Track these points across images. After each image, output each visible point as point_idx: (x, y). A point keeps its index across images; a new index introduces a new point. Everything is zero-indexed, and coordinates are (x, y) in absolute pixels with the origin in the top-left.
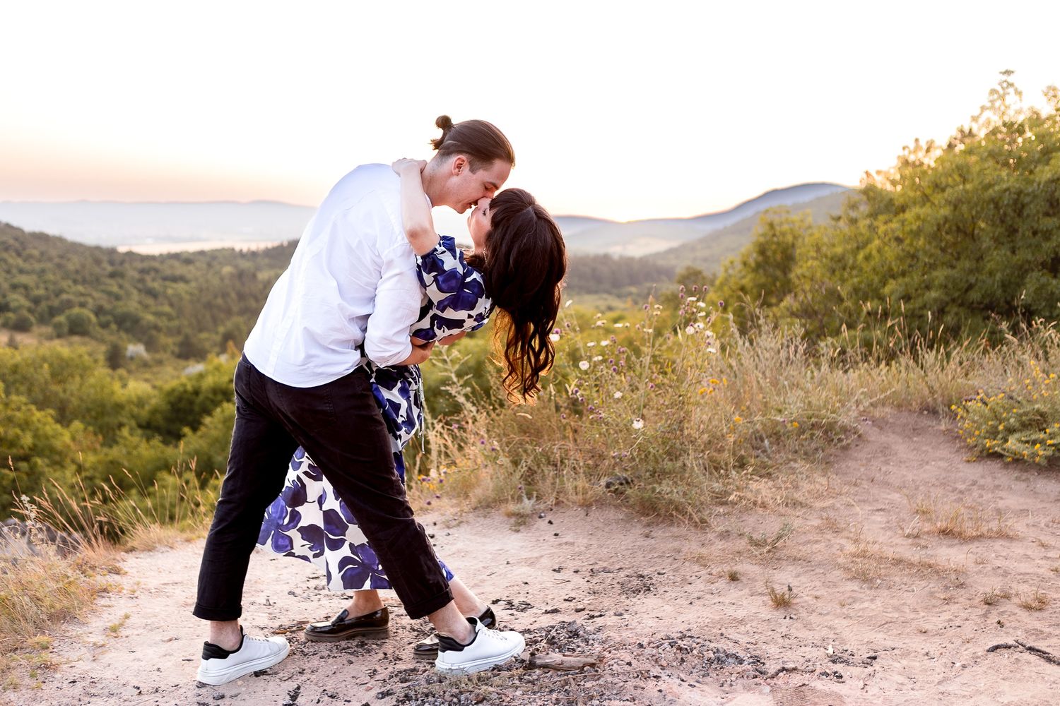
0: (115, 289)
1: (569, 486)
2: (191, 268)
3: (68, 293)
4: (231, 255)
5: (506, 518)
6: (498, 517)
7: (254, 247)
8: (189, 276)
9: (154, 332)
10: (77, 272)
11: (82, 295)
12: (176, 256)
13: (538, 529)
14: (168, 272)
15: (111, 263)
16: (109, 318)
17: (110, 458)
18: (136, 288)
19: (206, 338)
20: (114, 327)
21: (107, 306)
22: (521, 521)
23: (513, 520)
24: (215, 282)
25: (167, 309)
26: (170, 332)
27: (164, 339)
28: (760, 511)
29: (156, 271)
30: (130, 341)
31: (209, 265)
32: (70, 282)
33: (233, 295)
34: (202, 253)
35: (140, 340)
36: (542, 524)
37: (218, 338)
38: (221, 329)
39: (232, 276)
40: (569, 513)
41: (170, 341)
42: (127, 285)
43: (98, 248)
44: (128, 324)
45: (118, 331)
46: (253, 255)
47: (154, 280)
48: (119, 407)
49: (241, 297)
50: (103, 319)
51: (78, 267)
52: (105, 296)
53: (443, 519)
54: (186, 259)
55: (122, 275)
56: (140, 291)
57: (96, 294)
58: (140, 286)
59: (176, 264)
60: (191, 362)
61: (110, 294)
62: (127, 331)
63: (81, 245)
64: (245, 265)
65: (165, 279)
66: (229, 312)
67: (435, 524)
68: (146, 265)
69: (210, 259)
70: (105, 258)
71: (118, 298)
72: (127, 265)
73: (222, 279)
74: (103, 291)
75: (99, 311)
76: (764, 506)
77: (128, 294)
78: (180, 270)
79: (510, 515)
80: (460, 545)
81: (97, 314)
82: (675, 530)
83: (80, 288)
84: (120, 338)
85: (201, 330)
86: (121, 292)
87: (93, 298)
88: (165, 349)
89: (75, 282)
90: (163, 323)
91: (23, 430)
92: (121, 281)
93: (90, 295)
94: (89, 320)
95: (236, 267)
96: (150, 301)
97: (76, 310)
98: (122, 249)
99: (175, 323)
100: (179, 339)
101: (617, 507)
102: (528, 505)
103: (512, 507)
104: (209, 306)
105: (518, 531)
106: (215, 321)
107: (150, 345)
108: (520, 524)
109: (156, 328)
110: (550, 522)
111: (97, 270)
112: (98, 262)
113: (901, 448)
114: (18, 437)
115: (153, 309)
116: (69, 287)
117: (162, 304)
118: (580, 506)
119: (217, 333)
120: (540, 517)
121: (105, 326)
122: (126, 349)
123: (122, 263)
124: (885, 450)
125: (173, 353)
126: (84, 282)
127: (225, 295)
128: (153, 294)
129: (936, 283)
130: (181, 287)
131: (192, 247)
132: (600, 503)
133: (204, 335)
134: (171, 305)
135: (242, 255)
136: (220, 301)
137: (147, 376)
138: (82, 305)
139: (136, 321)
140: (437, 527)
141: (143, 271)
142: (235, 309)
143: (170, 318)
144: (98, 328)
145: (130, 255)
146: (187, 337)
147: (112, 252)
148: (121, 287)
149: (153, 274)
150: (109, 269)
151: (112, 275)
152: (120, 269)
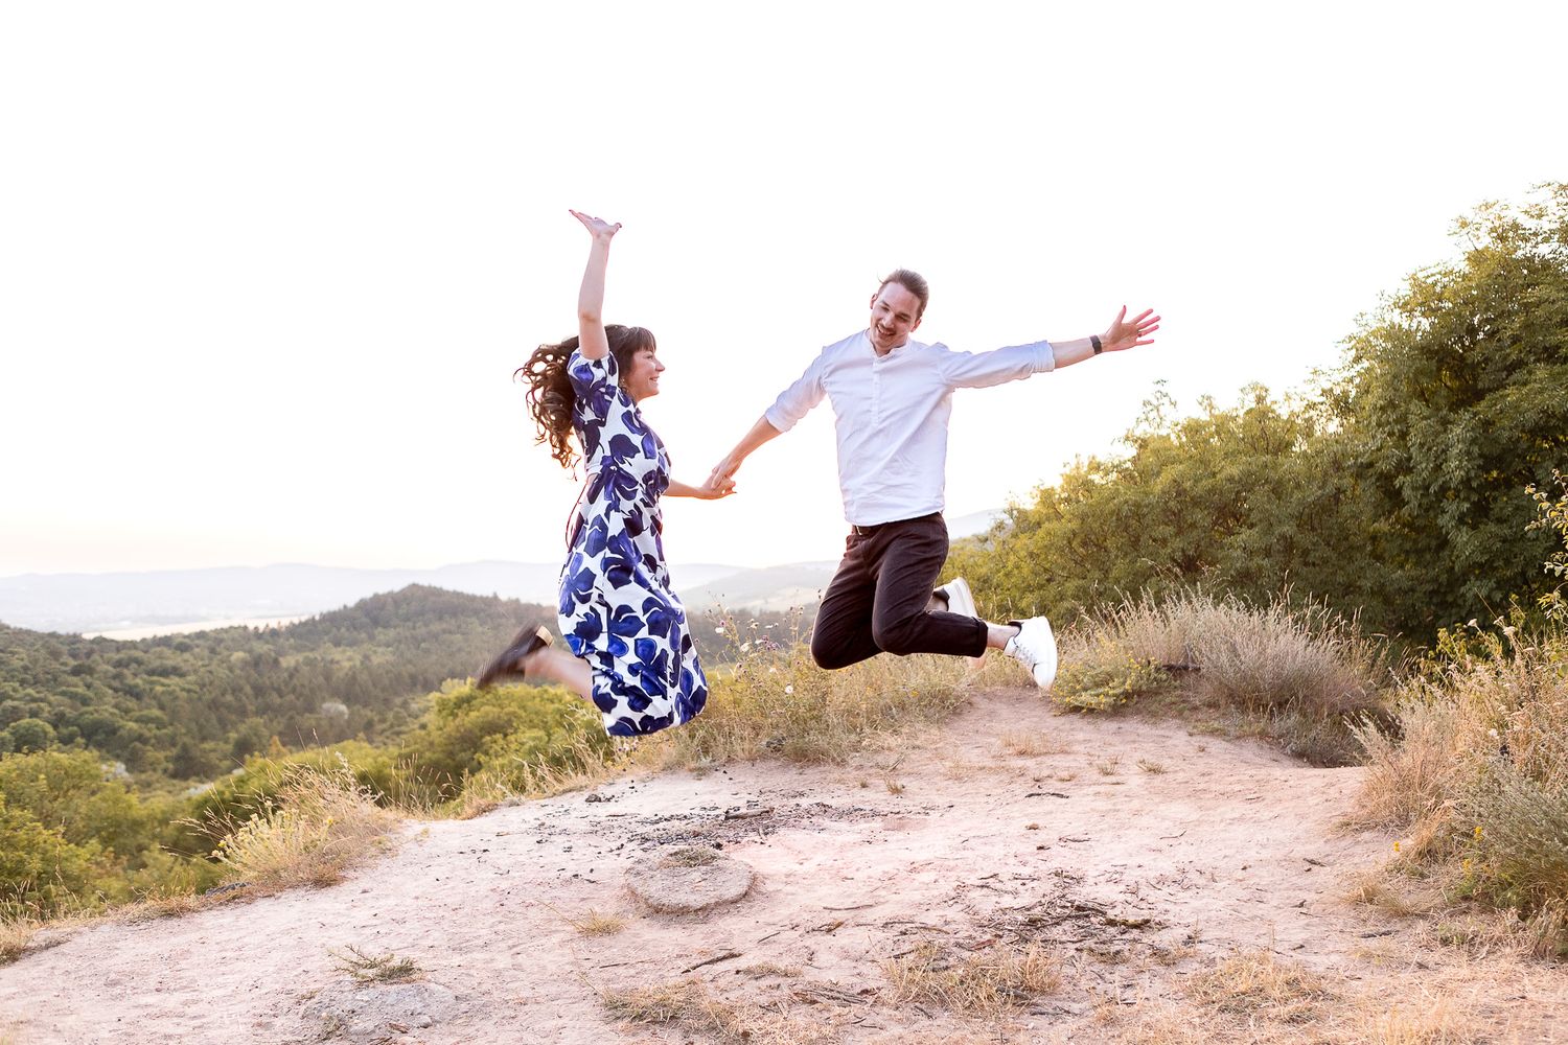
0: (81, 690)
1: (738, 748)
2: (187, 656)
3: (13, 699)
4: (243, 636)
5: (689, 773)
6: (683, 773)
7: (273, 624)
8: (185, 668)
9: (138, 745)
10: (26, 669)
11: (34, 700)
12: (165, 641)
13: (715, 777)
14: (156, 663)
15: (74, 656)
16: (73, 729)
18: (110, 687)
19: (214, 749)
20: (80, 740)
21: (70, 713)
22: (701, 773)
23: (695, 773)
24: (223, 672)
25: (156, 712)
26: (160, 743)
27: (152, 754)
28: (887, 752)
29: (139, 662)
30: (105, 760)
31: (213, 651)
32: (17, 685)
33: (248, 689)
34: (201, 635)
35: (118, 757)
36: (718, 773)
37: (229, 748)
38: (233, 735)
39: (245, 663)
40: (739, 765)
41: (161, 755)
42: (97, 683)
43: (53, 635)
44: (100, 737)
45: (87, 746)
46: (274, 633)
47: (135, 675)
49: (259, 691)
50: (64, 731)
51: (26, 662)
52: (67, 700)
53: (638, 778)
54: (181, 645)
55: (91, 671)
56: (116, 690)
57: (52, 698)
58: (116, 684)
59: (167, 652)
60: (191, 782)
61: (73, 696)
62: (99, 746)
63: (28, 632)
64: (261, 648)
65: (152, 673)
66: (243, 713)
67: (633, 781)
68: (122, 655)
69: (214, 643)
70: (65, 649)
71: (85, 702)
72: (96, 657)
73: (231, 669)
74: (63, 694)
75: (58, 721)
76: (889, 749)
77: (100, 697)
78: (173, 659)
79: (691, 770)
80: (656, 790)
81: (55, 727)
82: (822, 768)
83: (30, 691)
84: (90, 756)
85: (204, 739)
86: (90, 694)
87: (50, 704)
88: (153, 766)
89: (23, 682)
90: (150, 731)
91: (28, 853)
92: (88, 679)
93: (42, 700)
94: (45, 733)
95: (250, 651)
96: (132, 703)
97: (25, 721)
98: (88, 636)
99: (168, 731)
100: (175, 751)
101: (777, 759)
102: (705, 761)
103: (693, 765)
104: (214, 705)
105: (700, 779)
106: (224, 725)
107: (133, 762)
108: (701, 776)
109: (141, 739)
110: (725, 772)
111: (55, 665)
112: (55, 654)
114: (21, 861)
115: (137, 714)
116: (14, 690)
117: (148, 707)
118: (747, 760)
119: (226, 741)
120: (717, 770)
121: (67, 740)
123: (89, 655)
125: (165, 771)
126: (36, 682)
127: (236, 690)
128: (134, 693)
130: (174, 682)
131: (188, 629)
132: (764, 757)
133: (208, 745)
134: (162, 707)
135: (258, 635)
136: (229, 698)
138: (34, 714)
139: (113, 731)
141: (119, 664)
142: (251, 708)
143: (160, 725)
145: (100, 642)
146: (185, 748)
147: (74, 639)
148: (89, 686)
149: (134, 665)
150: (73, 663)
151: (76, 672)
152: (88, 662)
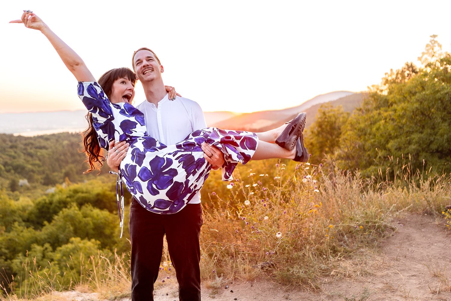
0: (13, 154)
1: (241, 268)
2: (49, 142)
4: (67, 136)
5: (207, 290)
7: (78, 131)
8: (48, 146)
9: (32, 173)
12: (41, 137)
13: (225, 296)
14: (38, 145)
15: (11, 141)
16: (10, 167)
17: (9, 238)
18: (23, 152)
19: (56, 175)
20: (13, 171)
21: (9, 162)
22: (215, 291)
23: (211, 291)
24: (60, 148)
25: (37, 162)
26: (39, 173)
27: (36, 177)
28: (348, 279)
29: (32, 144)
30: (20, 178)
31: (57, 141)
33: (69, 154)
34: (53, 135)
35: (25, 177)
36: (227, 292)
37: (62, 175)
38: (64, 171)
39: (68, 145)
40: (241, 285)
41: (39, 177)
42: (18, 152)
43: (4, 135)
44: (19, 170)
45: (15, 173)
47: (31, 148)
48: (13, 212)
49: (73, 155)
50: (8, 168)
52: (8, 157)
53: (172, 291)
54: (46, 138)
55: (16, 147)
56: (24, 154)
57: (4, 156)
58: (25, 152)
59: (42, 140)
60: (50, 187)
61: (10, 156)
62: (19, 173)
64: (74, 140)
65: (36, 148)
66: (67, 162)
67: (167, 295)
68: (27, 142)
69: (58, 137)
70: (8, 139)
71: (14, 158)
72: (18, 142)
73: (63, 147)
74: (7, 155)
75: (5, 164)
76: (350, 276)
77: (19, 156)
78: (43, 143)
79: (209, 287)
81: (4, 166)
82: (302, 294)
84: (16, 177)
85: (54, 171)
86: (16, 155)
87: (3, 158)
88: (37, 181)
90: (36, 169)
92: (15, 150)
95: (70, 141)
96: (29, 159)
98: (16, 135)
99: (42, 169)
100: (44, 176)
101: (268, 280)
102: (218, 281)
103: (210, 283)
104: (57, 160)
105: (214, 298)
106: (61, 167)
107: (30, 179)
108: (215, 293)
109: (33, 171)
110: (232, 291)
111: (4, 145)
112: (4, 141)
113: (417, 235)
115: (31, 162)
117: (35, 160)
118: (248, 280)
119: (61, 172)
120: (226, 288)
121: (8, 171)
122: (18, 182)
123: (16, 141)
124: (408, 238)
125: (41, 183)
127: (65, 154)
128: (31, 155)
129: (414, 141)
130: (44, 151)
131: (49, 132)
132: (259, 278)
133: (55, 174)
134: (40, 160)
135: (72, 135)
136: (62, 157)
137: (29, 194)
139: (23, 168)
140: (168, 296)
141: (26, 145)
142: (70, 161)
143: (39, 166)
144: (5, 172)
145: (20, 137)
146: (47, 175)
147: (11, 136)
148: (15, 152)
149: (30, 146)
150: (10, 144)
151: (11, 147)
152: (15, 144)
